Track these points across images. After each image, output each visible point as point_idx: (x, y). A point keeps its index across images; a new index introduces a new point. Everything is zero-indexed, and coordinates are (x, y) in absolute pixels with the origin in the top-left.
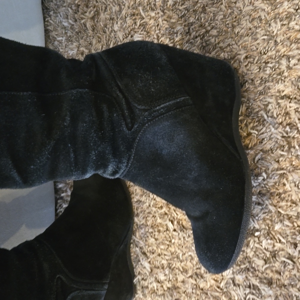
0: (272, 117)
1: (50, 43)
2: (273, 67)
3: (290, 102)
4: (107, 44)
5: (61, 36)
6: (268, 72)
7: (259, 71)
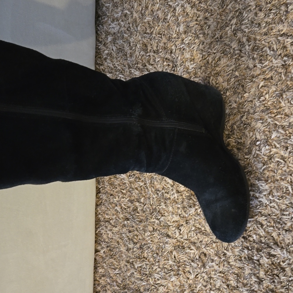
0: (273, 50)
1: (99, 9)
2: (275, 13)
3: (287, 38)
4: (146, 6)
5: (109, 2)
6: (271, 17)
7: (265, 17)
